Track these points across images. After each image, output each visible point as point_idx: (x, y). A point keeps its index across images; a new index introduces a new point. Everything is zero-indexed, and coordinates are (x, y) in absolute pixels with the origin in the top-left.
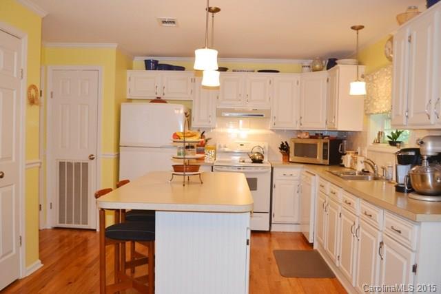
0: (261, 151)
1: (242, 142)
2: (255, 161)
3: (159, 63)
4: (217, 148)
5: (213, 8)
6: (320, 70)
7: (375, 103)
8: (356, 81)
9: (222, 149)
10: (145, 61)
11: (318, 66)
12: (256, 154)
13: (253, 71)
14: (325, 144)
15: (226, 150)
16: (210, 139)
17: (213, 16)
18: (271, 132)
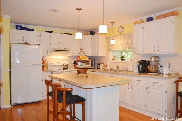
0: (66, 65)
1: (58, 62)
2: (64, 69)
3: (23, 27)
4: (49, 64)
5: (79, 9)
6: (87, 35)
7: (115, 47)
8: (112, 39)
9: (51, 65)
10: (16, 25)
11: (86, 33)
12: (65, 66)
13: (63, 34)
14: (92, 61)
15: (52, 65)
16: (46, 61)
17: (79, 12)
18: (68, 57)
